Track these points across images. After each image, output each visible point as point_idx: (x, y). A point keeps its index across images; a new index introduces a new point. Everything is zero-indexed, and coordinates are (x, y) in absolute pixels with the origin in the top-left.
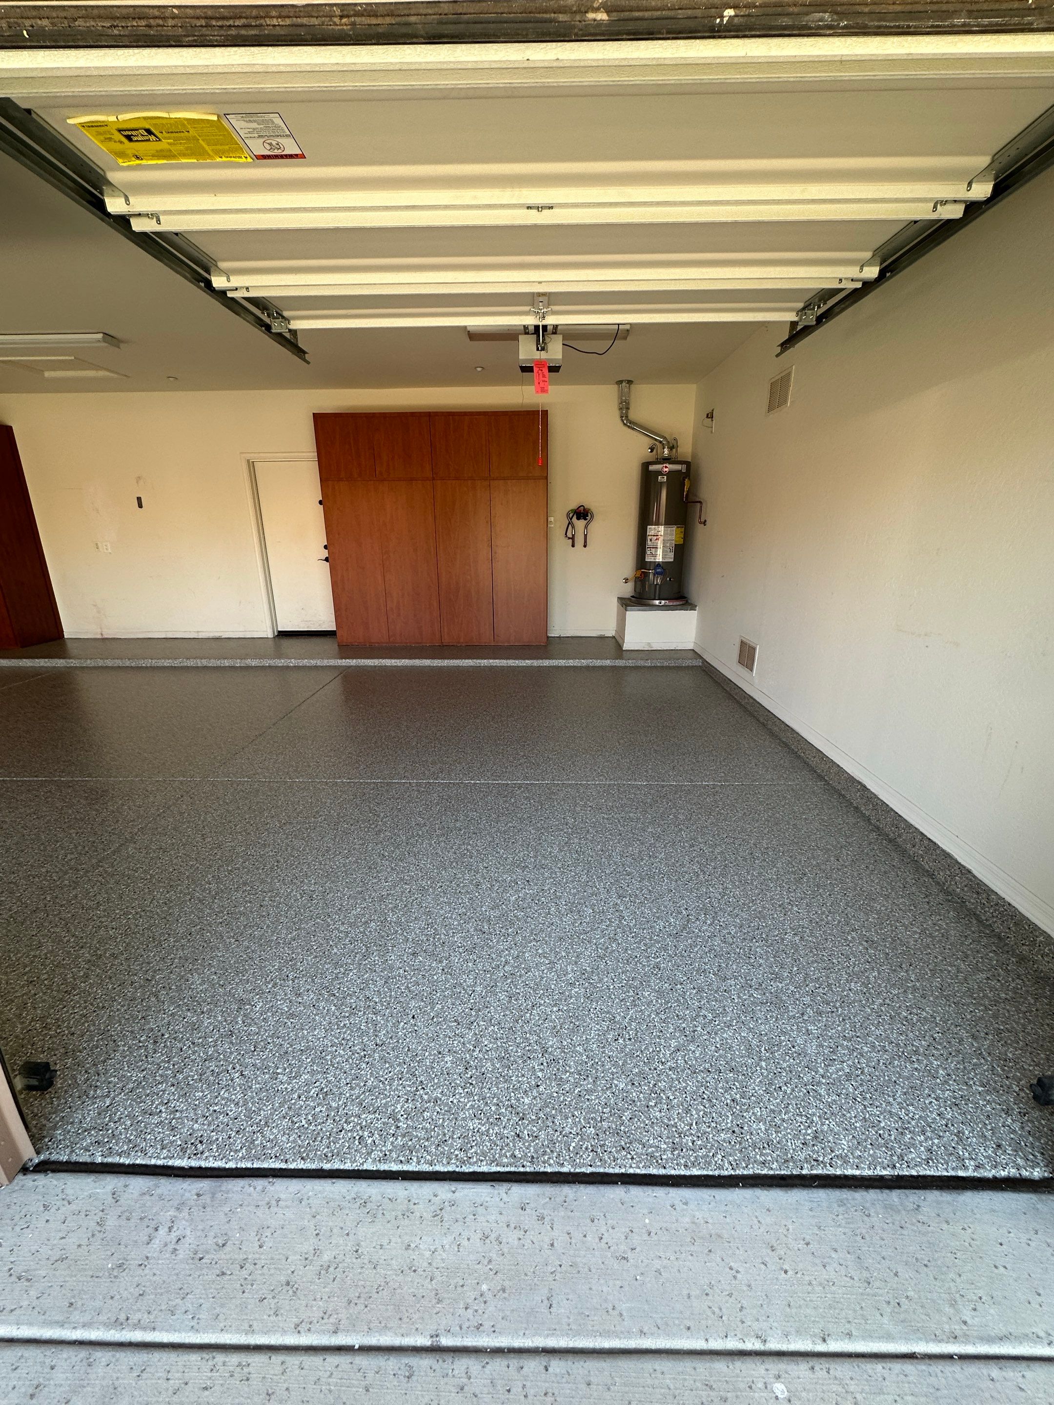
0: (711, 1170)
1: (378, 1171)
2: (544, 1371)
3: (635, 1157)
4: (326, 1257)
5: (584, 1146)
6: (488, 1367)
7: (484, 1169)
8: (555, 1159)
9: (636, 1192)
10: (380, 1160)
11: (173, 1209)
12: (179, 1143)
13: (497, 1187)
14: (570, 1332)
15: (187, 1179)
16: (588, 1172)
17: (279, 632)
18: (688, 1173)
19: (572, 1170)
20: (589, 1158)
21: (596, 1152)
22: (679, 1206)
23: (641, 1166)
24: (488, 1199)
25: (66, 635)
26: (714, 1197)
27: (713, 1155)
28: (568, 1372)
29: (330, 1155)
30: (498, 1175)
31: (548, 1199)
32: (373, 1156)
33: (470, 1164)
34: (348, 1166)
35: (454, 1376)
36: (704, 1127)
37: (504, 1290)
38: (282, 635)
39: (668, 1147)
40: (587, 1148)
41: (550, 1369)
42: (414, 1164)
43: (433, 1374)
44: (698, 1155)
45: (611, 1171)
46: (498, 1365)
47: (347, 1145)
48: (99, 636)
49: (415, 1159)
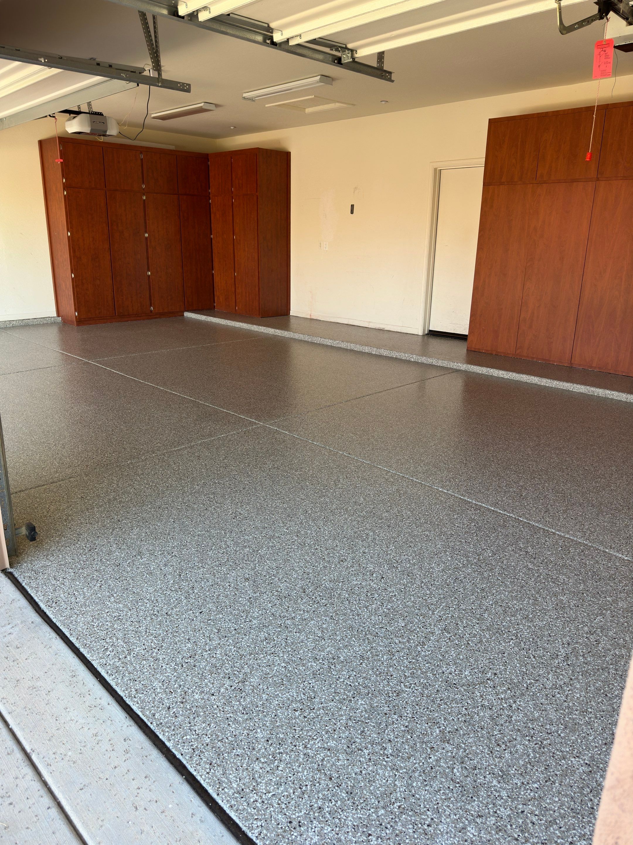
0: (243, 824)
1: (96, 669)
2: (47, 808)
3: (210, 774)
4: (39, 684)
5: (192, 743)
6: (33, 782)
7: (134, 708)
8: (170, 734)
9: (186, 789)
10: (101, 665)
11: (20, 621)
12: (50, 597)
13: (127, 720)
14: (74, 807)
15: (36, 614)
16: (178, 757)
17: (430, 331)
18: (228, 811)
19: (171, 748)
20: (186, 751)
21: (194, 751)
22: (197, 818)
23: (207, 781)
24: (117, 721)
25: (292, 313)
26: (223, 836)
27: (256, 819)
28: (53, 819)
29: (87, 645)
30: (135, 716)
31: (141, 747)
32: (101, 661)
33: (131, 700)
34: (88, 656)
35: (20, 771)
36: (275, 801)
37: (74, 763)
38: (431, 335)
39: (236, 789)
40: (192, 745)
41: (49, 810)
42: (111, 678)
43: (15, 762)
44: (247, 810)
45: (189, 767)
46: (37, 785)
47: (98, 647)
48: (309, 317)
49: (114, 676)
